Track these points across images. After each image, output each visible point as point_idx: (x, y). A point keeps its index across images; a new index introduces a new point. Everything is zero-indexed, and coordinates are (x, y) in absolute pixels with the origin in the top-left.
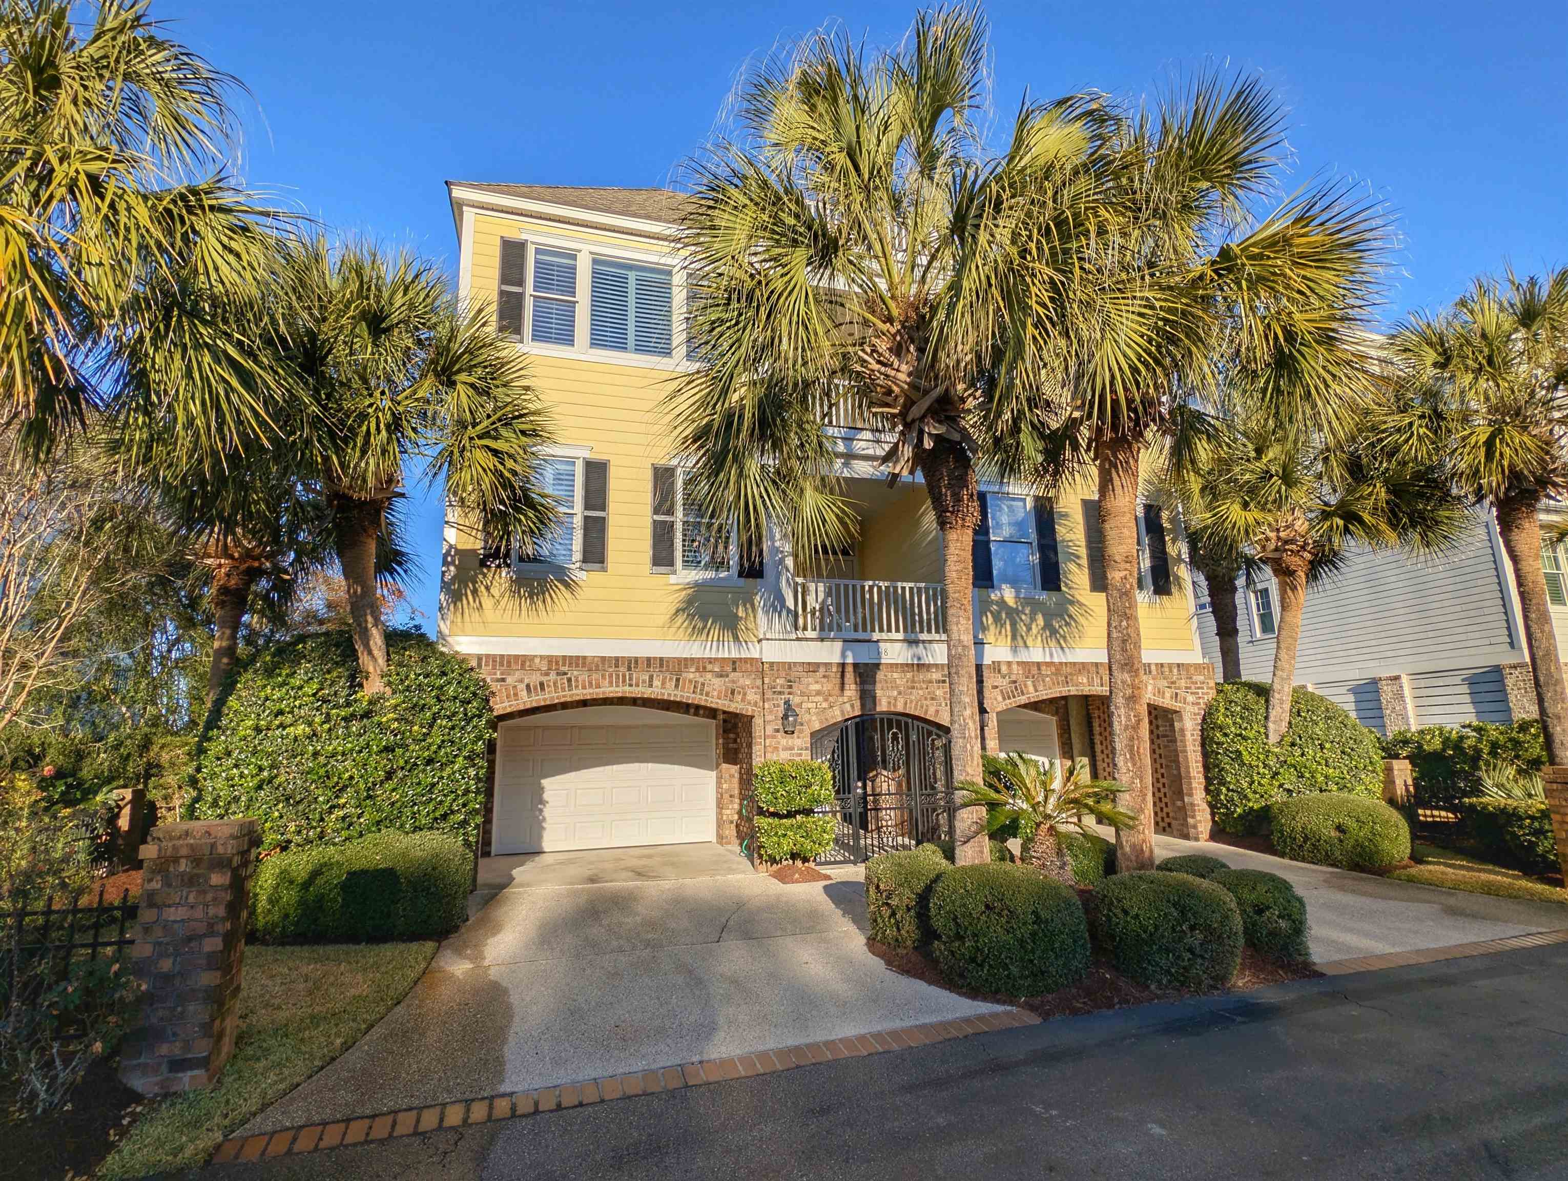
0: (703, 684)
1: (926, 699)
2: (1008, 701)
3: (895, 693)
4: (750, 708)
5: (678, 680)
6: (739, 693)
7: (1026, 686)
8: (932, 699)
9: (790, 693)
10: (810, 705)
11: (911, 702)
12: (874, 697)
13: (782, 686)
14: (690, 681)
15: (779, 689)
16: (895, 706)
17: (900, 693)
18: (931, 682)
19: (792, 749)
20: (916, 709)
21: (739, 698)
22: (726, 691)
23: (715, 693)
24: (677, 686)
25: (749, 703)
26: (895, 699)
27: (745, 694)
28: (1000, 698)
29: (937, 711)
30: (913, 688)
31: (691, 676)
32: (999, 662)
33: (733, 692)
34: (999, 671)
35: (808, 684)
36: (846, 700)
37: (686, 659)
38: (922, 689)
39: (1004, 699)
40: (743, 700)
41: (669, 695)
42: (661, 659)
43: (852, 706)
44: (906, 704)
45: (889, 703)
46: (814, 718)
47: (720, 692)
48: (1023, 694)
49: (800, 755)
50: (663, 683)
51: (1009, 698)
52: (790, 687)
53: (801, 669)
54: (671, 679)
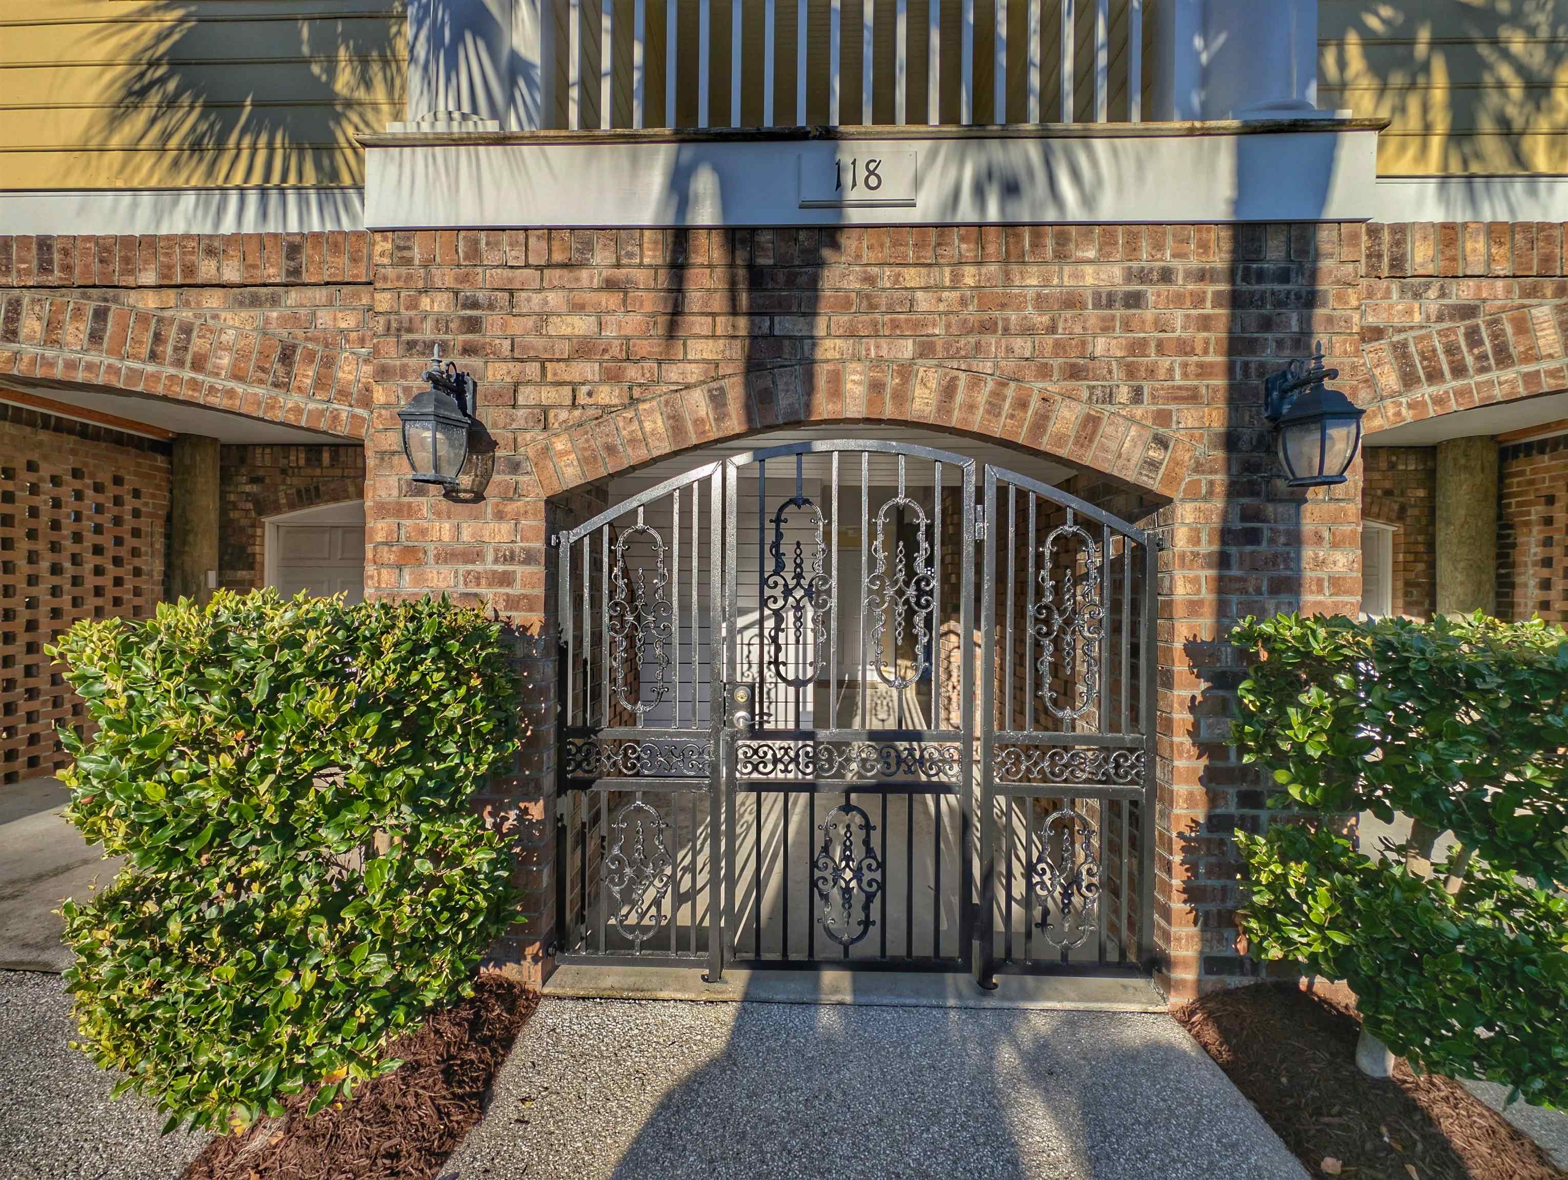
0: (186, 330)
1: (1044, 372)
2: (1426, 391)
3: (907, 349)
4: (344, 411)
5: (100, 315)
6: (310, 357)
7: (1523, 326)
8: (1074, 373)
9: (469, 350)
10: (548, 395)
11: (976, 379)
12: (808, 365)
13: (442, 323)
14: (143, 318)
15: (427, 332)
16: (900, 397)
17: (925, 350)
18: (1072, 302)
19: (473, 555)
20: (994, 409)
21: (307, 374)
22: (264, 355)
23: (225, 360)
24: (95, 337)
25: (343, 394)
26: (905, 371)
27: (329, 363)
28: (1389, 379)
29: (1091, 423)
30: (987, 327)
31: (150, 301)
32: (1400, 230)
33: (287, 356)
34: (1398, 265)
35: (544, 317)
36: (694, 372)
37: (127, 242)
38: (1028, 331)
39: (1409, 380)
40: (320, 383)
41: (71, 365)
42: (44, 243)
43: (718, 399)
44: (949, 391)
45: (876, 387)
46: (560, 445)
47: (242, 356)
48: (1503, 357)
49: (506, 579)
50: (52, 326)
51: (1434, 376)
52: (473, 325)
53: (515, 256)
54: (78, 313)
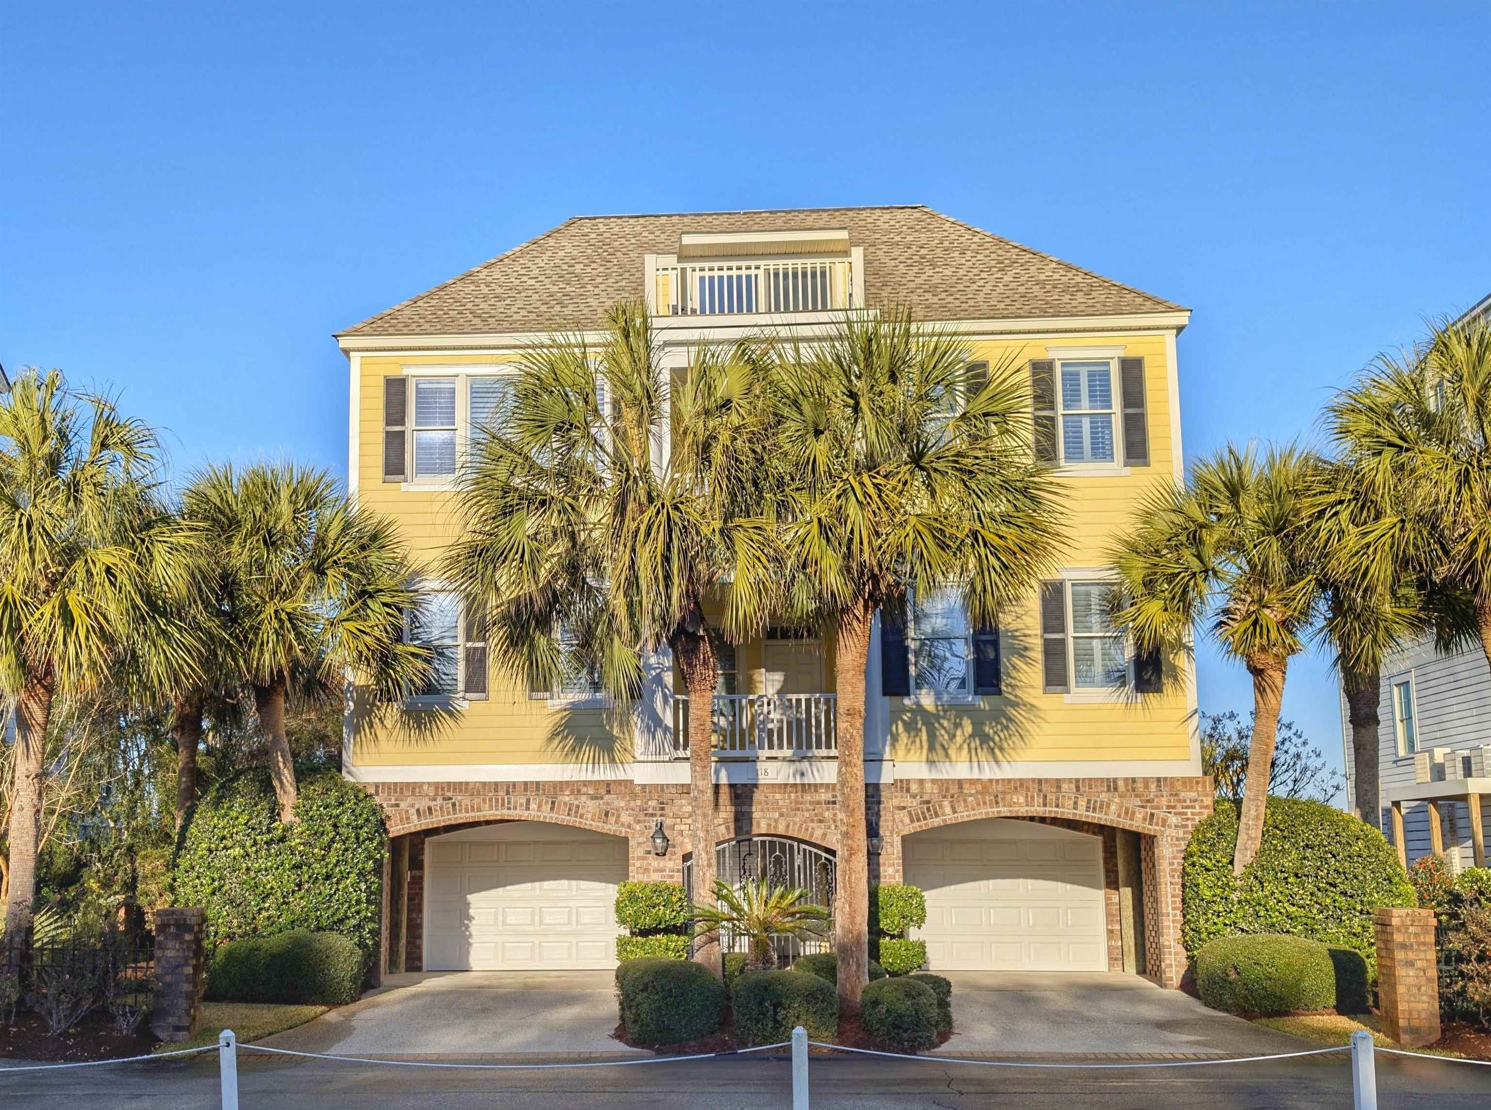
0: (578, 807)
1: (812, 821)
2: (917, 824)
3: (777, 815)
4: (623, 830)
5: (553, 803)
6: (613, 814)
7: (941, 806)
8: (820, 821)
9: (661, 815)
10: (683, 827)
11: (795, 824)
12: (751, 819)
13: (654, 809)
14: (565, 804)
15: (651, 811)
16: (776, 828)
17: (782, 815)
18: (819, 803)
19: (662, 870)
20: (800, 831)
21: (612, 820)
22: (600, 814)
23: (589, 816)
24: (552, 809)
25: (623, 825)
26: (776, 821)
27: (619, 816)
28: (907, 820)
29: (825, 835)
30: (798, 809)
31: (567, 799)
32: (908, 781)
33: (607, 814)
34: (908, 790)
35: (681, 806)
36: (721, 821)
37: (561, 782)
38: (808, 810)
39: (912, 821)
40: (616, 822)
41: (545, 817)
42: (538, 783)
43: (728, 828)
44: (788, 826)
45: (769, 825)
46: (686, 840)
47: (594, 814)
48: (937, 815)
49: (672, 877)
50: (540, 806)
51: (919, 820)
52: (662, 809)
53: (674, 791)
54: (547, 802)
